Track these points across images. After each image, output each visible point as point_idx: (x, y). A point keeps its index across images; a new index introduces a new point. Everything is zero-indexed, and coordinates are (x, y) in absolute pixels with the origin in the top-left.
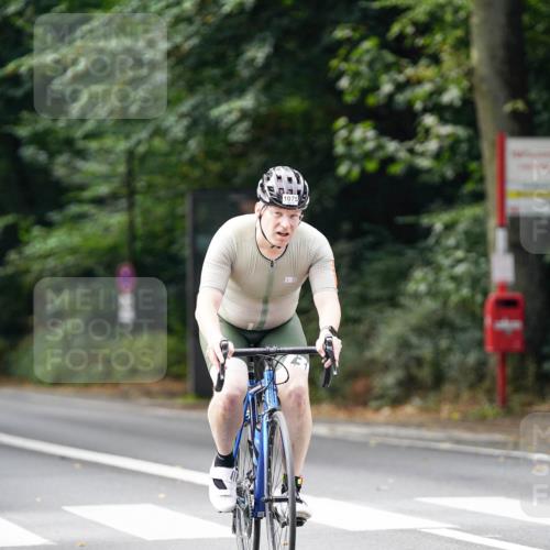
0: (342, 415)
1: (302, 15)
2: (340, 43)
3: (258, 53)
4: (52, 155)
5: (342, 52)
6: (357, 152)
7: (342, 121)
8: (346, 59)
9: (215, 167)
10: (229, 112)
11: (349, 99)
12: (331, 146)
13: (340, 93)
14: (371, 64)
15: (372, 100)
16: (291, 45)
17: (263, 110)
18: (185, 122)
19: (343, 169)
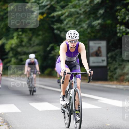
0: (118, 84)
1: (110, 4)
2: (118, 10)
3: (102, 11)
4: (61, 32)
5: (118, 11)
6: (121, 31)
7: (118, 25)
8: (119, 13)
9: (93, 34)
10: (96, 23)
11: (120, 21)
12: (116, 30)
13: (118, 20)
14: (124, 14)
15: (124, 21)
16: (108, 10)
17: (103, 23)
18: (87, 25)
19: (118, 35)
